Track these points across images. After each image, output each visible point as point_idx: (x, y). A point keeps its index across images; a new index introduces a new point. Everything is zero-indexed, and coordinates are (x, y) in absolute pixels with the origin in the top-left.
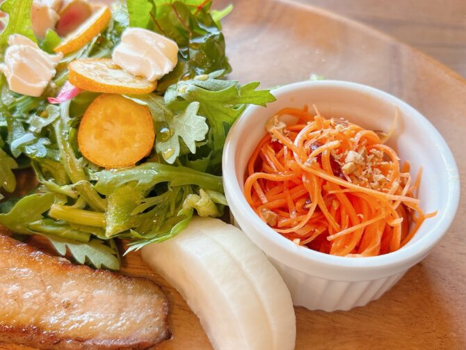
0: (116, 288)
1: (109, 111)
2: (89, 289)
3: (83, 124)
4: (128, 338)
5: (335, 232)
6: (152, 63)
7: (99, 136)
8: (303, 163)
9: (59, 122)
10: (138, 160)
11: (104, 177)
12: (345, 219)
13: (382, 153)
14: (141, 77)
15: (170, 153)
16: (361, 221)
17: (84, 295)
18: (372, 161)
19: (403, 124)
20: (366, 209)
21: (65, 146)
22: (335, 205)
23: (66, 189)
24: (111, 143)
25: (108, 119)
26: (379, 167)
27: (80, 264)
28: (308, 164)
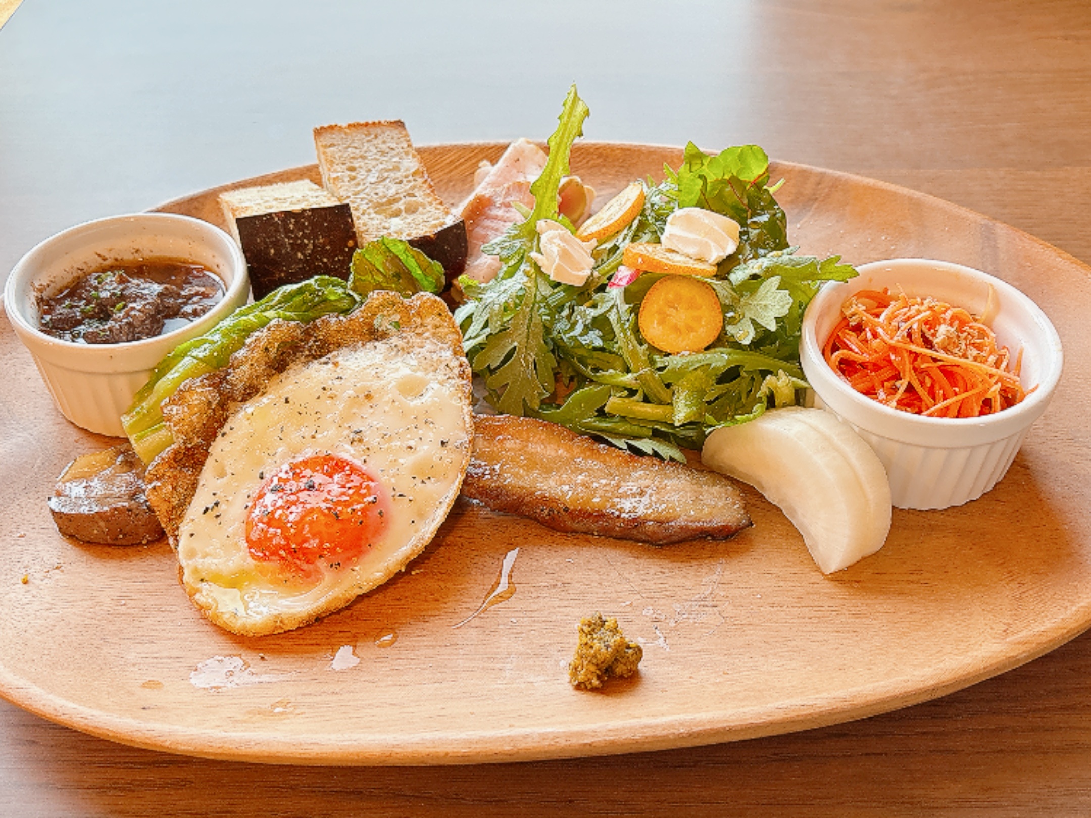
1: (671, 296)
3: (643, 310)
6: (712, 244)
7: (662, 322)
8: (892, 339)
9: (615, 309)
10: (707, 345)
11: (673, 362)
13: (976, 332)
14: (700, 260)
15: (745, 335)
16: (956, 394)
18: (965, 339)
19: (998, 303)
20: (961, 383)
21: (625, 335)
22: (928, 382)
23: (628, 378)
24: (676, 329)
25: (670, 304)
26: (973, 344)
27: (648, 455)
28: (897, 339)
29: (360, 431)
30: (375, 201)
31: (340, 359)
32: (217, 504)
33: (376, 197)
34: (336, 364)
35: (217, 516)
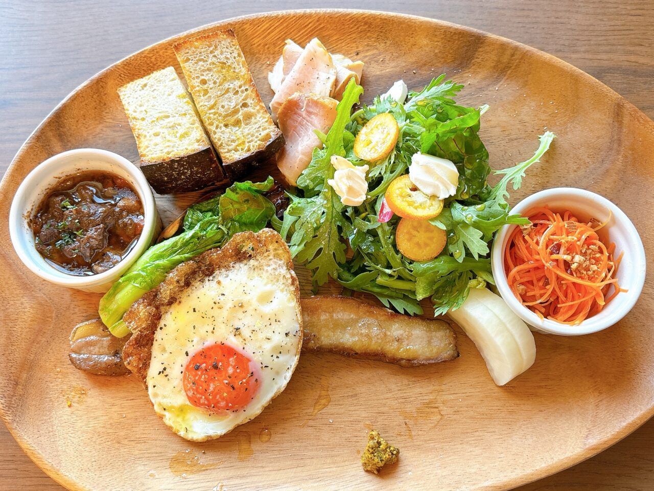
0: (425, 328)
2: (409, 329)
3: (398, 231)
4: (436, 359)
5: (563, 303)
6: (441, 186)
9: (381, 228)
10: (436, 255)
11: (417, 267)
12: (570, 295)
13: (597, 248)
14: (434, 197)
15: (459, 254)
16: (579, 297)
17: (407, 333)
20: (583, 292)
21: (388, 247)
26: (594, 258)
27: (401, 314)
28: (549, 265)
29: (239, 328)
30: (223, 114)
31: (220, 278)
32: (165, 369)
33: (222, 110)
34: (219, 282)
35: (166, 376)
